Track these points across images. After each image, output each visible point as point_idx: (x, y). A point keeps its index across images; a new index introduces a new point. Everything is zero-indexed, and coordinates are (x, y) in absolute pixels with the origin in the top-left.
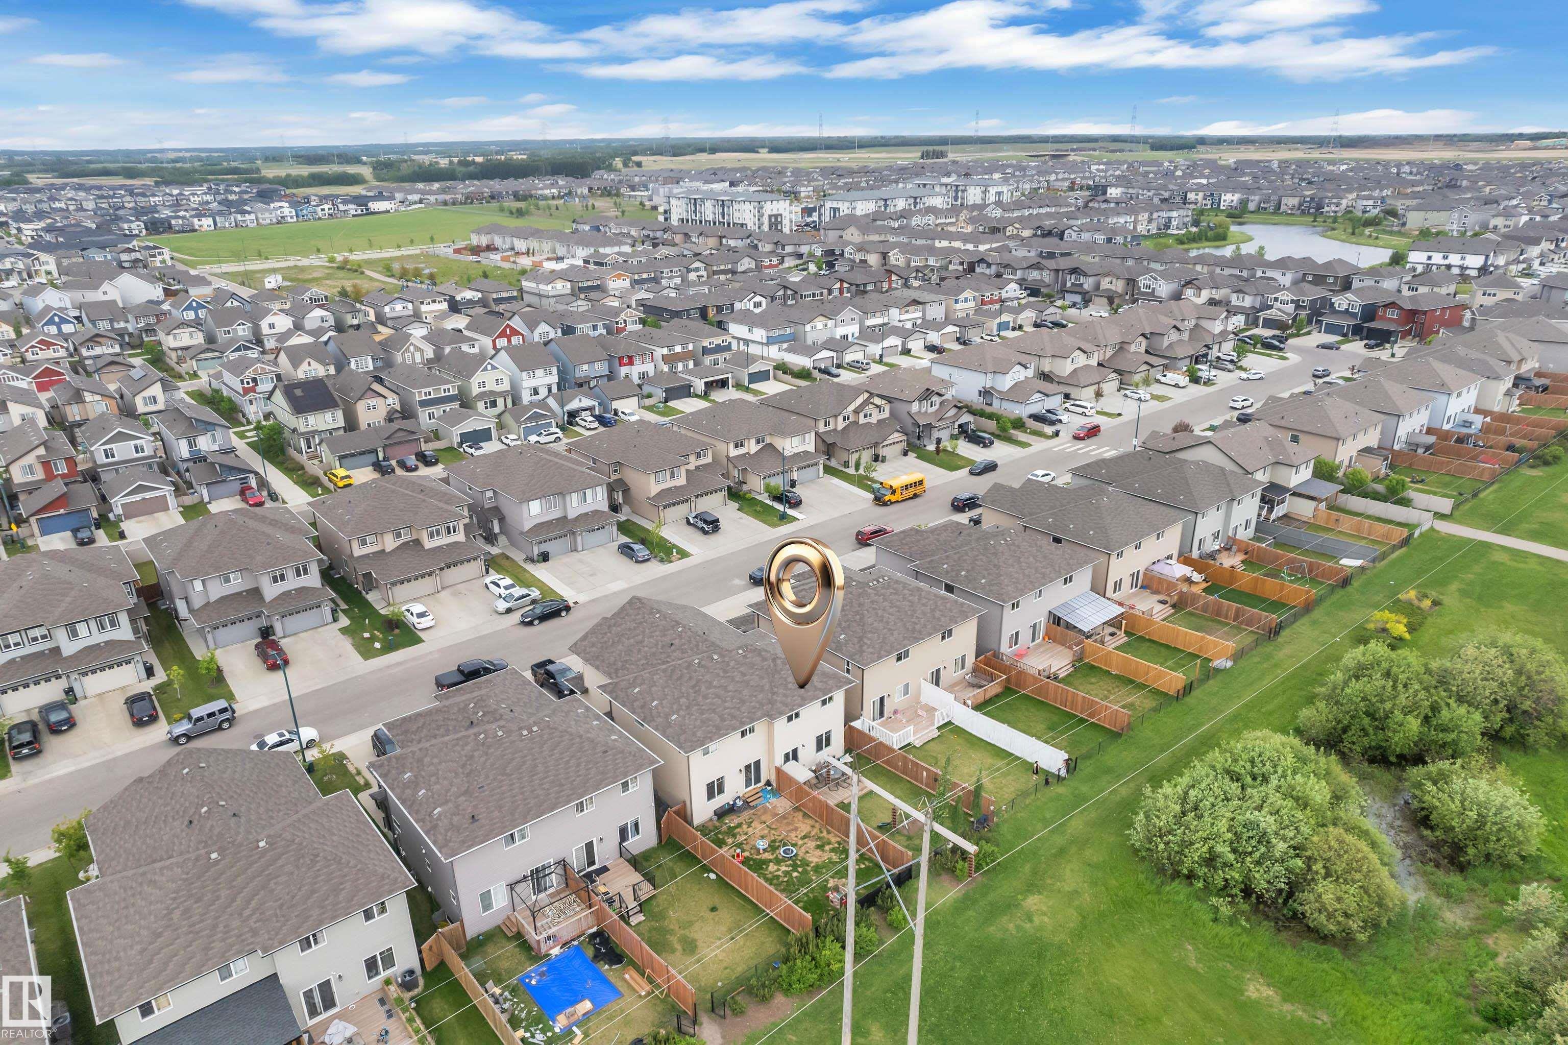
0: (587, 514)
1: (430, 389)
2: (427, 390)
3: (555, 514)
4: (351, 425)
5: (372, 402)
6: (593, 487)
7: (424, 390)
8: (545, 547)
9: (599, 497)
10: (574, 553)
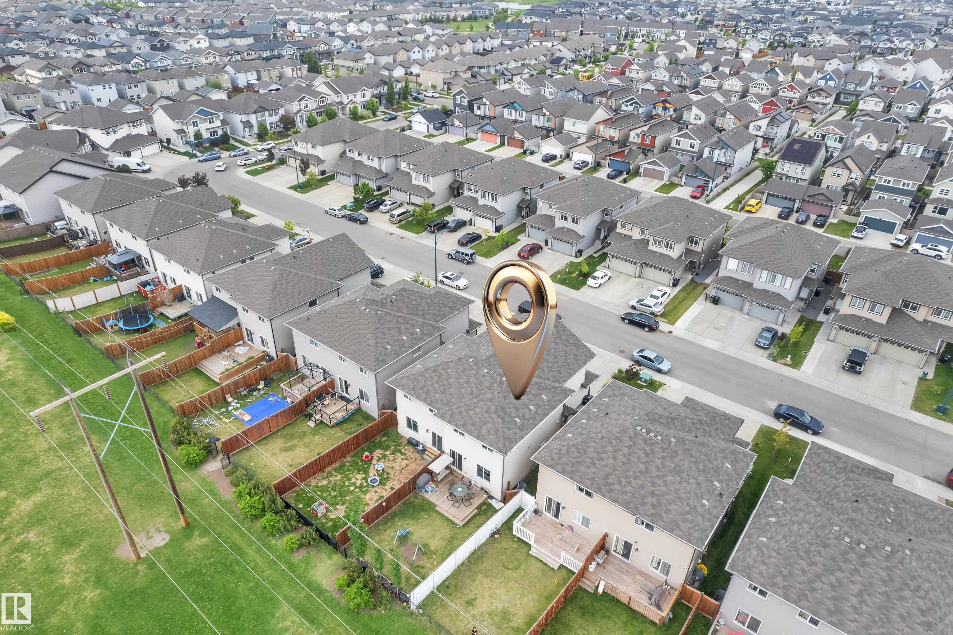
0: (768, 291)
1: (892, 179)
2: (888, 178)
3: (745, 277)
4: (816, 181)
5: (839, 171)
6: (786, 274)
7: (885, 178)
8: (721, 295)
9: (787, 286)
10: (740, 312)
